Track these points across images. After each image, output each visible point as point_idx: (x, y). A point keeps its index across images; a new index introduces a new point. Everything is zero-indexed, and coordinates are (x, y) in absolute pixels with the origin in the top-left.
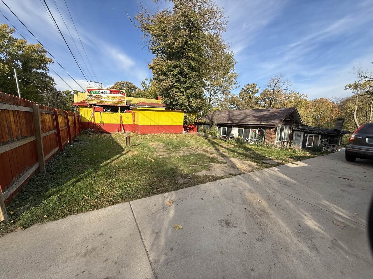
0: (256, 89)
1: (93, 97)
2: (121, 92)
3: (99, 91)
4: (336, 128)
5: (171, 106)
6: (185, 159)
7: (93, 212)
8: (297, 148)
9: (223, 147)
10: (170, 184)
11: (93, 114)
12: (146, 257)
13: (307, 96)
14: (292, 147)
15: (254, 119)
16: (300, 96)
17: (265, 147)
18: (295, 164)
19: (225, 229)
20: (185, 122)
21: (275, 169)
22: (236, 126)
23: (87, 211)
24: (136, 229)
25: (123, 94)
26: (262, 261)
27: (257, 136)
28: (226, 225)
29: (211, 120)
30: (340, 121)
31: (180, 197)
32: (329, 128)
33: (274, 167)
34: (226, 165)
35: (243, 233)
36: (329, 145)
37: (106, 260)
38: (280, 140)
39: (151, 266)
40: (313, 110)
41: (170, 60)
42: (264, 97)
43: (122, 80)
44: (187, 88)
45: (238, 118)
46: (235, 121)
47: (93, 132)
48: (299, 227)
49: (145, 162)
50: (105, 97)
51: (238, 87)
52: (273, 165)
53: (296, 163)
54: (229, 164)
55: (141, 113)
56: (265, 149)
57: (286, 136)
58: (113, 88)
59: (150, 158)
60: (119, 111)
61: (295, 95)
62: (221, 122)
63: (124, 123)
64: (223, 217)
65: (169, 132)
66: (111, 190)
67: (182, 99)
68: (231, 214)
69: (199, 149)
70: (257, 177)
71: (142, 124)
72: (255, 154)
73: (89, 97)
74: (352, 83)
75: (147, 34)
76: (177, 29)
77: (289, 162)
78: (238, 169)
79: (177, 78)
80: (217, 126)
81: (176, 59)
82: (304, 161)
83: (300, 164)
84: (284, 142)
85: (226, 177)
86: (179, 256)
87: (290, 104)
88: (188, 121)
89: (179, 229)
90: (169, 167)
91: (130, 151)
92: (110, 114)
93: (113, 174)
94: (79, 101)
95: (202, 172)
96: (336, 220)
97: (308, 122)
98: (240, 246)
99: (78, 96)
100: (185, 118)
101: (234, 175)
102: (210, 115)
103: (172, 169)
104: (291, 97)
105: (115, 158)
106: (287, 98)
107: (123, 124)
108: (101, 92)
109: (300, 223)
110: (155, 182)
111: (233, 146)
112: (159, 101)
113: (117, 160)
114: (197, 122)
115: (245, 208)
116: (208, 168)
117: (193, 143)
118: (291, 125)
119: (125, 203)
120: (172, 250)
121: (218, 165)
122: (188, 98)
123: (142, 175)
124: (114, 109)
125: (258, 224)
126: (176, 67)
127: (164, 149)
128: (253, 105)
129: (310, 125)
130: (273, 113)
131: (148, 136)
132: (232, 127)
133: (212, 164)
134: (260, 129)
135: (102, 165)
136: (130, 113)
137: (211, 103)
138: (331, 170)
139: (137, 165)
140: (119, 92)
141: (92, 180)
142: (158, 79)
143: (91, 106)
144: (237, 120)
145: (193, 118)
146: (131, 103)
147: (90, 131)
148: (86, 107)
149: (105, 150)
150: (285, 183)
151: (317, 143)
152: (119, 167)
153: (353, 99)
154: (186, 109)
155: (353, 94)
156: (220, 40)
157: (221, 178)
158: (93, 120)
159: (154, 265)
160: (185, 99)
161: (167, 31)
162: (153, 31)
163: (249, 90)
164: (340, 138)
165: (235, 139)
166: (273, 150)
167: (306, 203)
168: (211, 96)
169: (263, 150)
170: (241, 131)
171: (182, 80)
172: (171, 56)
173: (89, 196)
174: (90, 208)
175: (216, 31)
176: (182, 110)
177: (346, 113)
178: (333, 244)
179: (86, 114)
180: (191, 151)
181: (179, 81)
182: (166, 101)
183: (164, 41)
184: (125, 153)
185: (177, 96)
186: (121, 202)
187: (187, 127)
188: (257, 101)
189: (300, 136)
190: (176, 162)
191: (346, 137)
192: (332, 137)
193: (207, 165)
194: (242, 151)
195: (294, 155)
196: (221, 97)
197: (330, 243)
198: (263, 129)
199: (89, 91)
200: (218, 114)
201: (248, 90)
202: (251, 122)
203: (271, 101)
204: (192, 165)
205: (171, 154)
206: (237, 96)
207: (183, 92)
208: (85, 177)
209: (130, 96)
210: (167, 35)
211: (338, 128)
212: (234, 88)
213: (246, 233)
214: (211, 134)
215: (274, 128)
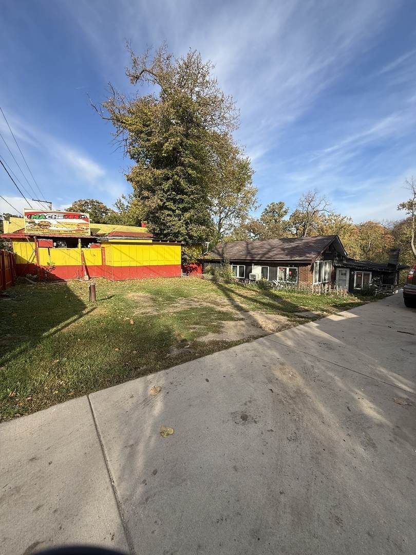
0: (284, 210)
1: (35, 224)
2: (82, 217)
3: (45, 214)
4: (390, 263)
5: (162, 236)
6: (183, 317)
7: (22, 419)
8: (342, 292)
9: (240, 295)
10: (157, 359)
11: (36, 251)
12: (110, 493)
13: (350, 219)
14: (334, 291)
15: (282, 252)
16: (342, 219)
17: (298, 293)
18: (340, 315)
19: (241, 427)
20: (184, 260)
21: (313, 324)
22: (258, 263)
23: (11, 419)
24: (97, 443)
25: (86, 219)
26: (297, 475)
27: (287, 277)
28: (243, 420)
29: (221, 255)
30: (395, 252)
31: (171, 381)
32: (381, 262)
33: (311, 322)
34: (243, 323)
35: (269, 431)
36: (383, 286)
37: (38, 508)
38: (319, 281)
39: (118, 508)
40: (360, 238)
41: (157, 169)
42: (295, 220)
43: (85, 198)
44: (185, 210)
45: (261, 252)
46: (255, 256)
47: (36, 280)
48: (348, 412)
49: (120, 324)
50: (56, 223)
51: (259, 207)
52: (310, 318)
53: (340, 313)
54: (248, 321)
55: (116, 248)
56: (299, 295)
57: (327, 275)
58: (71, 209)
59: (128, 318)
60: (80, 245)
61: (335, 218)
62: (236, 257)
63: (88, 264)
64: (238, 408)
65: (160, 275)
66: (59, 377)
67: (177, 224)
68: (250, 402)
69: (205, 300)
70: (287, 339)
71: (116, 264)
72: (286, 305)
73: (29, 225)
74: (406, 201)
75: (122, 129)
76: (167, 123)
77: (331, 313)
78: (261, 327)
79: (170, 195)
80: (231, 263)
81: (166, 166)
82: (352, 310)
83: (347, 315)
84: (324, 284)
85: (244, 342)
86: (166, 482)
87: (330, 231)
88: (188, 258)
89: (168, 435)
90: (156, 331)
91: (95, 308)
92: (65, 251)
93: (64, 349)
94: (11, 232)
95: (208, 336)
96: (397, 396)
97: (354, 255)
98: (263, 454)
99: (10, 223)
100: (183, 253)
101: (255, 338)
102: (220, 248)
103: (162, 334)
104: (331, 221)
105: (69, 321)
106: (326, 222)
107: (86, 266)
108: (49, 217)
109: (349, 405)
110: (134, 358)
111: (254, 293)
112: (142, 230)
113: (73, 324)
114: (201, 260)
115: (271, 390)
116: (217, 330)
117: (196, 291)
118: (333, 260)
119: (81, 398)
120: (155, 474)
121: (232, 323)
122: (187, 224)
123: (113, 348)
124: (71, 242)
125: (290, 413)
126: (167, 178)
127: (151, 303)
128: (281, 232)
129: (357, 259)
130: (307, 243)
131: (127, 283)
132: (253, 264)
133: (223, 322)
134: (291, 266)
135: (46, 334)
136: (96, 249)
137: (222, 230)
138: (388, 321)
139: (106, 330)
140: (79, 217)
141: (26, 361)
142: (141, 196)
143: (32, 238)
144: (259, 254)
145: (196, 253)
146: (99, 232)
147: (30, 278)
148: (24, 240)
149: (53, 309)
150: (327, 346)
151: (368, 283)
152: (74, 337)
153: (408, 222)
154: (185, 240)
155: (409, 216)
156: (230, 141)
157: (236, 343)
158: (35, 260)
159: (123, 506)
160: (183, 226)
161: (151, 126)
162: (130, 125)
163: (275, 211)
164: (396, 275)
165: (257, 282)
166: (310, 296)
167: (357, 374)
168: (220, 220)
169: (296, 297)
170: (265, 270)
171: (177, 198)
172: (158, 163)
173: (17, 390)
174: (18, 412)
175: (224, 128)
176: (178, 242)
177: (401, 241)
178: (395, 434)
179: (24, 252)
180: (193, 303)
181: (172, 199)
182: (154, 229)
183: (148, 140)
184: (87, 313)
185: (170, 221)
186: (73, 397)
187: (186, 267)
188: (286, 227)
189: (345, 274)
190: (169, 323)
191: (403, 274)
192: (386, 274)
193: (215, 324)
194: (267, 300)
195: (338, 302)
196: (236, 222)
197: (391, 434)
198: (296, 267)
199: (29, 215)
200: (231, 247)
201: (273, 211)
202: (278, 256)
203: (304, 226)
204: (194, 326)
205: (162, 309)
206: (258, 220)
207: (179, 216)
208: (15, 357)
209: (98, 222)
210: (152, 132)
211: (393, 262)
212: (253, 209)
213: (273, 431)
214: (223, 277)
215: (310, 264)
